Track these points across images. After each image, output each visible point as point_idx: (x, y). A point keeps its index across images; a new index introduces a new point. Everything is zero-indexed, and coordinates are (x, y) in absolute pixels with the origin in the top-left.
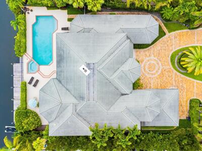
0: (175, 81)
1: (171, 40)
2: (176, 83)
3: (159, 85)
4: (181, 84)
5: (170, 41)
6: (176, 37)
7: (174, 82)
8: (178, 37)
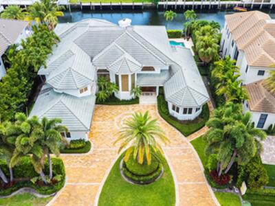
0: (105, 151)
1: (179, 144)
2: (101, 152)
3: (100, 131)
4: (97, 160)
5: (176, 142)
6: (185, 152)
7: (103, 149)
8: (186, 155)
